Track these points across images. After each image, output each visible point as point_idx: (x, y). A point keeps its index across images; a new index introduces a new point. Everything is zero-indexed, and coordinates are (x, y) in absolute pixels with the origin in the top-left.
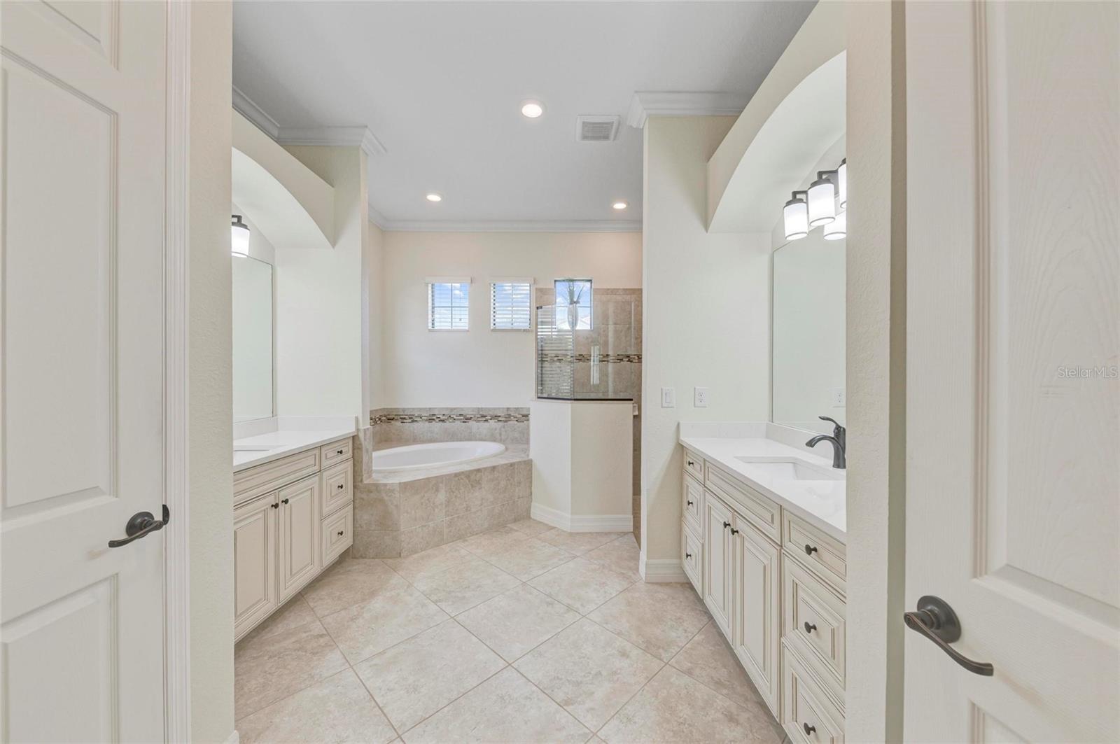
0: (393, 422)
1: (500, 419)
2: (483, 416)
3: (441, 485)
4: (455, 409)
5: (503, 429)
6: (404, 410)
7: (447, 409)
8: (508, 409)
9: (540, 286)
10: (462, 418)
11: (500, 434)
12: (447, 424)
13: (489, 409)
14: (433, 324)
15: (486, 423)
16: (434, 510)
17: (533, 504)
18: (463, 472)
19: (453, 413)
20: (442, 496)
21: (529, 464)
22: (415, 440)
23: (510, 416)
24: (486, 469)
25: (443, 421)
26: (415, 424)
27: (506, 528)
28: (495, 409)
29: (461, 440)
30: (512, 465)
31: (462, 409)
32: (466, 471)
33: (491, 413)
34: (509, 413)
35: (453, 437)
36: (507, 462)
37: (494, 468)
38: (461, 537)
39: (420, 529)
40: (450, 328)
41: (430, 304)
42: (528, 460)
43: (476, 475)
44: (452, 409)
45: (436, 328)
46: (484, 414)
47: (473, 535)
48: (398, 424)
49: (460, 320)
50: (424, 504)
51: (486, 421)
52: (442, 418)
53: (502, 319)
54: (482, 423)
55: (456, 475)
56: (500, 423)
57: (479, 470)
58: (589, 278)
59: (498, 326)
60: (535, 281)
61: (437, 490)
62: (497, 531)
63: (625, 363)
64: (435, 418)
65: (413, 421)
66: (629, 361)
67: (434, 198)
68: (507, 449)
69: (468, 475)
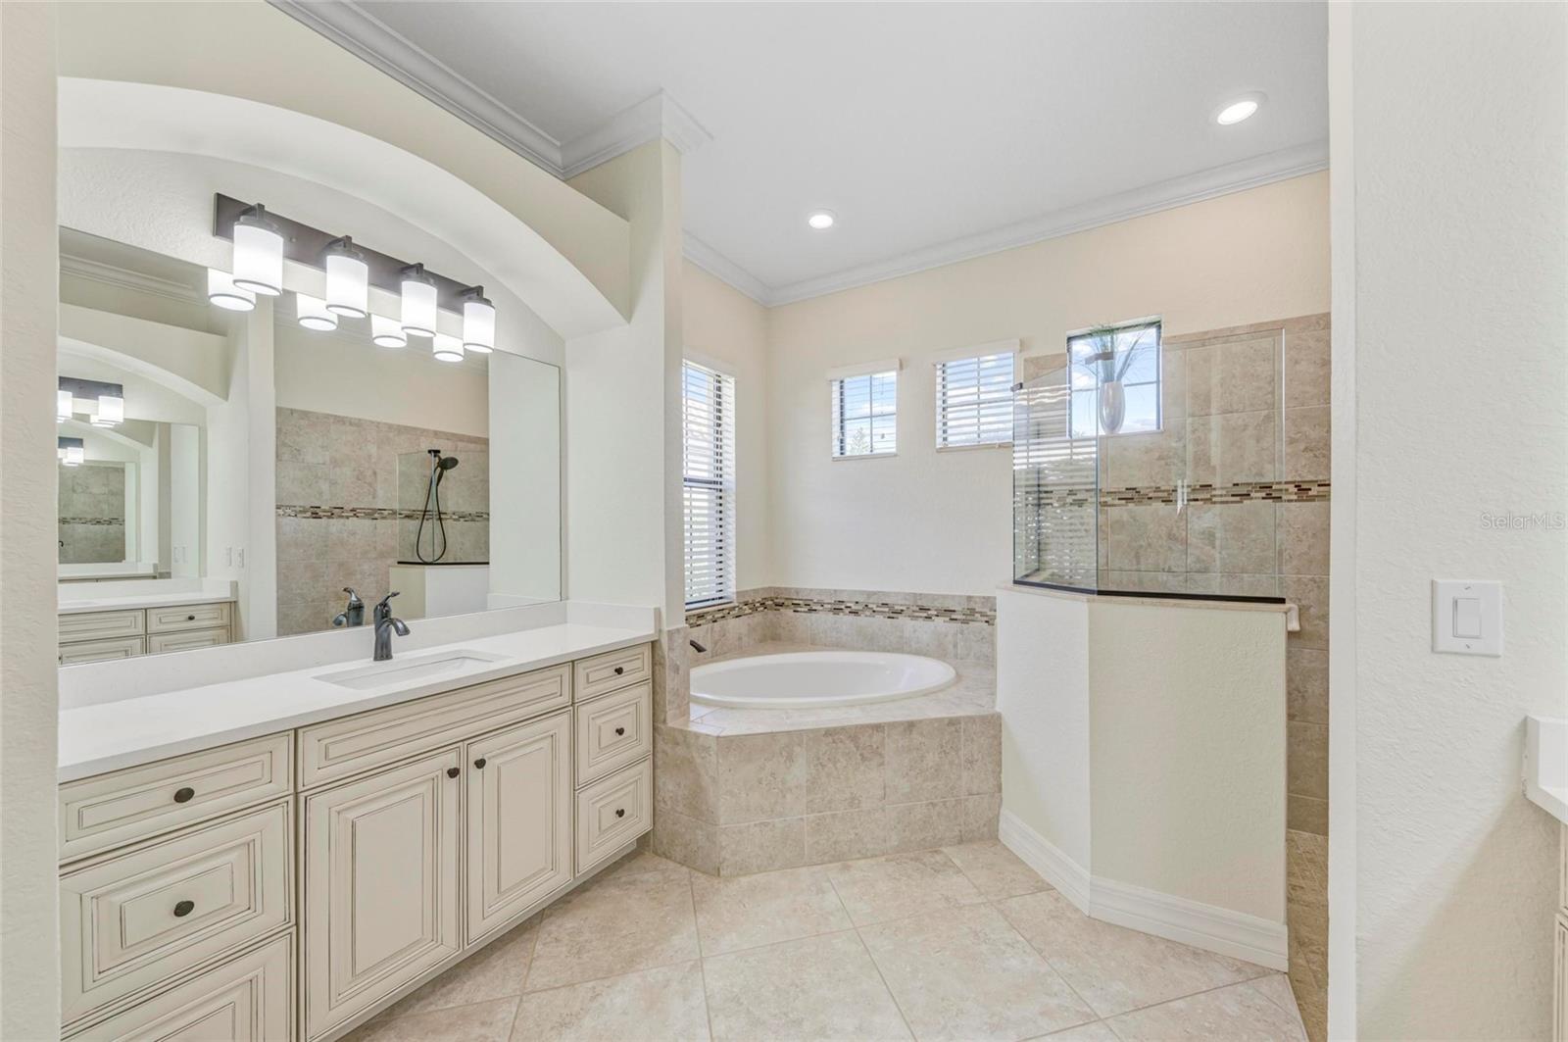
0: (782, 610)
1: (954, 617)
2: (922, 609)
3: (797, 749)
4: (875, 593)
5: (959, 636)
6: (797, 591)
7: (862, 593)
8: (969, 598)
9: (1033, 353)
10: (887, 610)
11: (955, 646)
12: (863, 620)
13: (934, 597)
14: (842, 448)
15: (929, 623)
16: (784, 797)
17: (1004, 811)
18: (843, 728)
19: (871, 601)
20: (799, 772)
21: (993, 724)
22: (813, 643)
23: (973, 611)
24: (893, 725)
25: (856, 613)
26: (813, 614)
27: (938, 858)
28: (945, 597)
29: (884, 650)
30: (953, 722)
31: (884, 594)
32: (850, 727)
33: (937, 604)
34: (972, 605)
35: (871, 643)
36: (944, 715)
37: (910, 726)
38: (839, 857)
39: (757, 829)
40: (868, 453)
41: (836, 415)
42: (993, 716)
43: (871, 736)
44: (870, 594)
45: (848, 453)
46: (926, 605)
47: (866, 857)
48: (789, 612)
49: (883, 436)
50: (764, 783)
51: (929, 618)
52: (854, 607)
53: (961, 430)
54: (920, 623)
55: (829, 732)
56: (954, 625)
57: (878, 728)
58: (1153, 318)
59: (953, 440)
60: (1023, 345)
61: (790, 758)
62: (917, 859)
63: (1257, 503)
64: (843, 607)
65: (811, 610)
66: (1269, 497)
67: (821, 221)
68: (959, 677)
69: (852, 734)
